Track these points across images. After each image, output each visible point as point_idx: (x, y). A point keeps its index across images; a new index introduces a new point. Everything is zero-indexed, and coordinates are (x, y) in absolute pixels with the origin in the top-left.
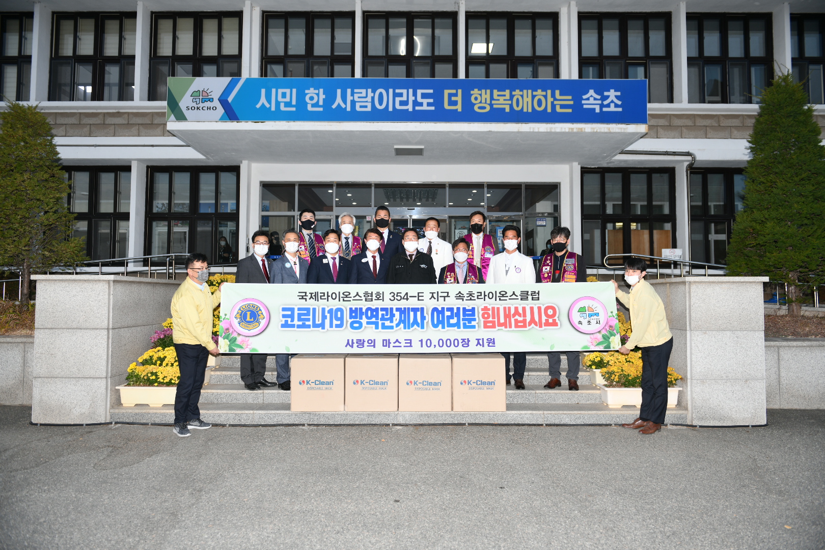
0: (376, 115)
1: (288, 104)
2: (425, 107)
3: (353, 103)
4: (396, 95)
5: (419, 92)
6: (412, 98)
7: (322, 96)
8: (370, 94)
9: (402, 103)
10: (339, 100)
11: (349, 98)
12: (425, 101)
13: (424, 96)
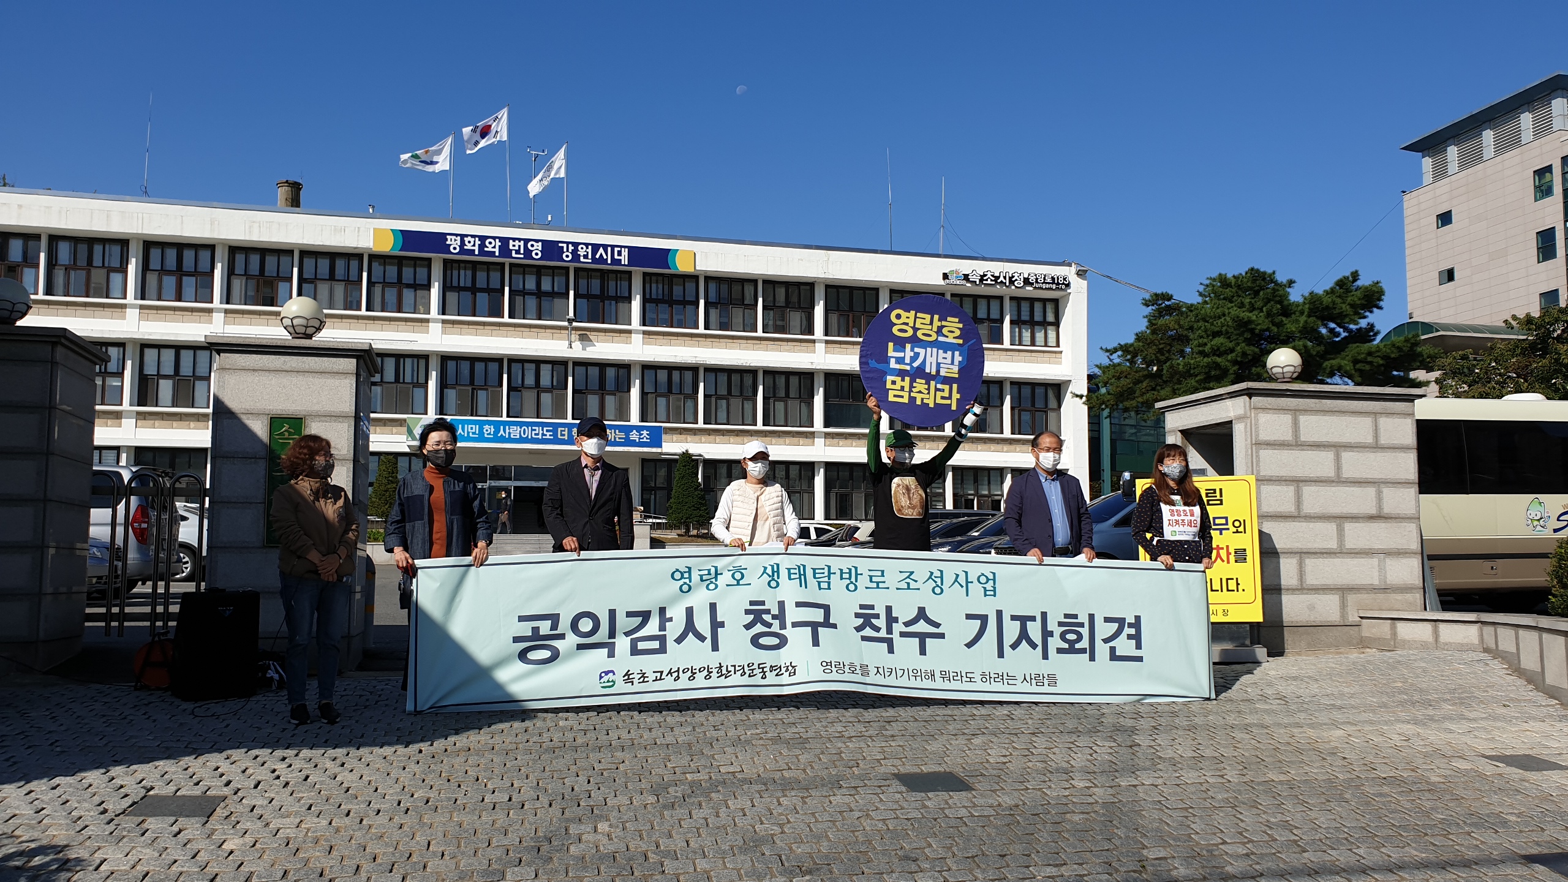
0: (521, 440)
1: (473, 433)
2: (548, 437)
3: (510, 433)
4: (532, 430)
5: (545, 429)
6: (541, 432)
7: (493, 430)
8: (519, 429)
9: (536, 434)
10: (502, 432)
11: (507, 431)
12: (548, 434)
13: (547, 431)
